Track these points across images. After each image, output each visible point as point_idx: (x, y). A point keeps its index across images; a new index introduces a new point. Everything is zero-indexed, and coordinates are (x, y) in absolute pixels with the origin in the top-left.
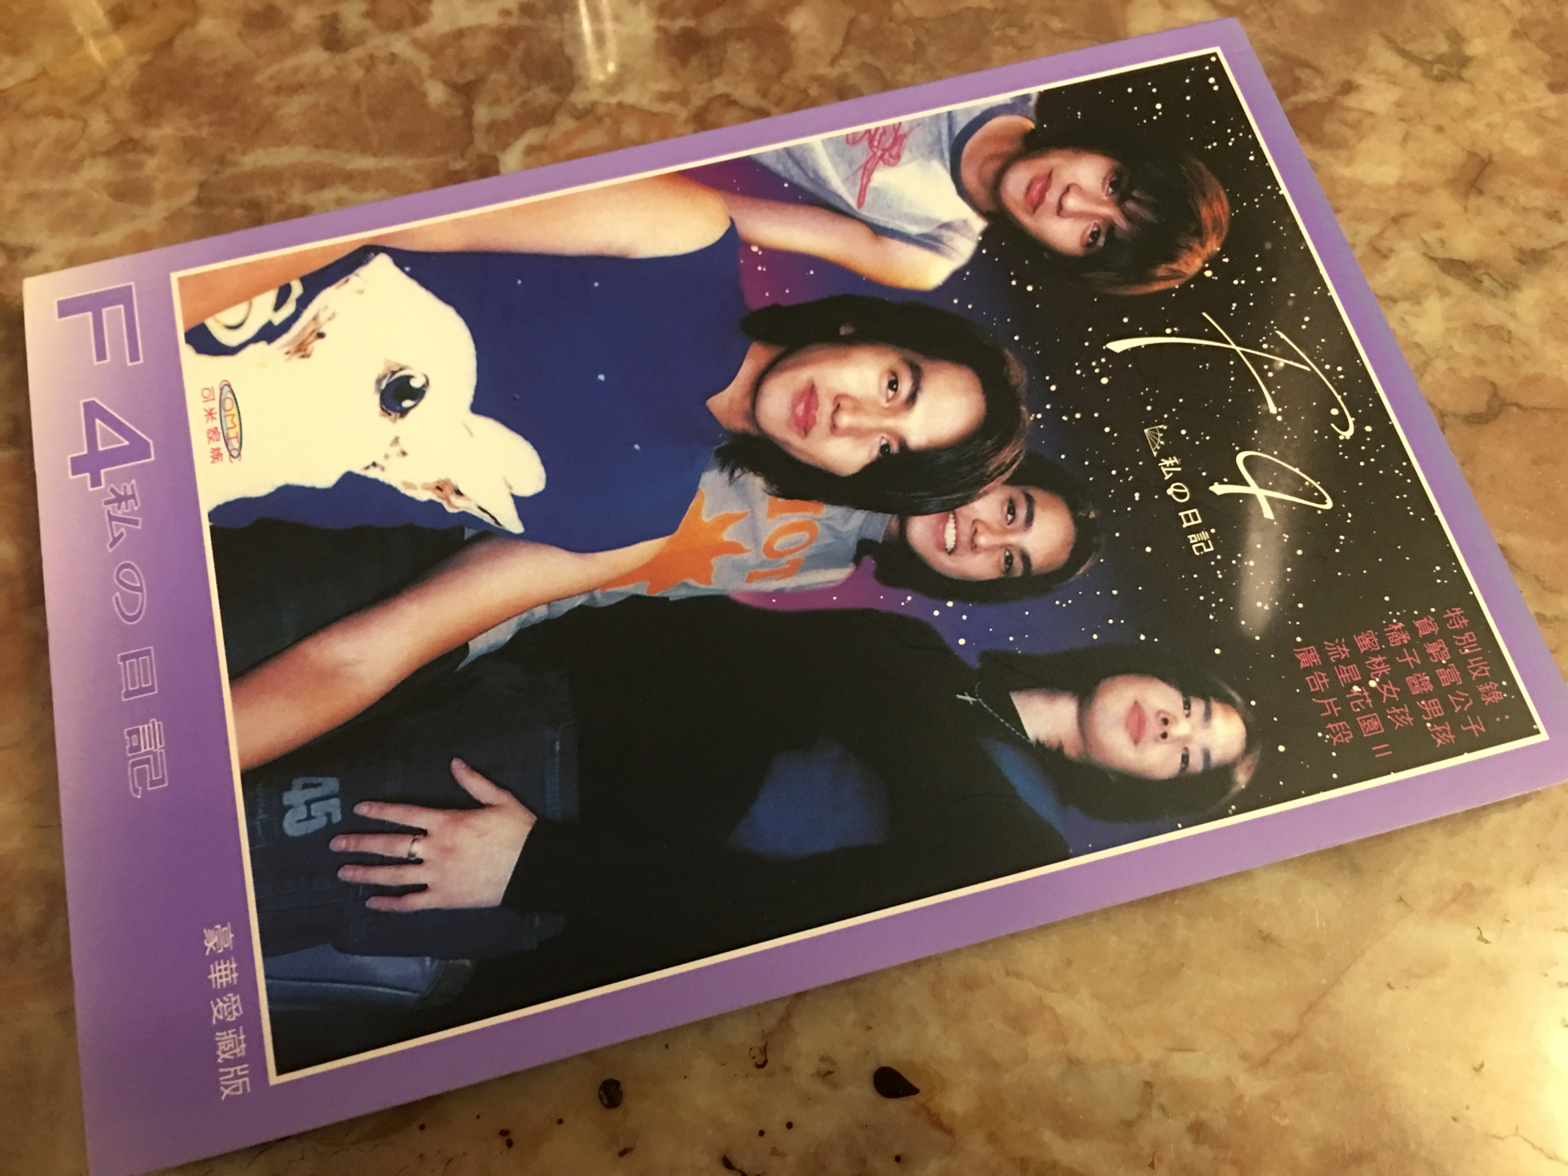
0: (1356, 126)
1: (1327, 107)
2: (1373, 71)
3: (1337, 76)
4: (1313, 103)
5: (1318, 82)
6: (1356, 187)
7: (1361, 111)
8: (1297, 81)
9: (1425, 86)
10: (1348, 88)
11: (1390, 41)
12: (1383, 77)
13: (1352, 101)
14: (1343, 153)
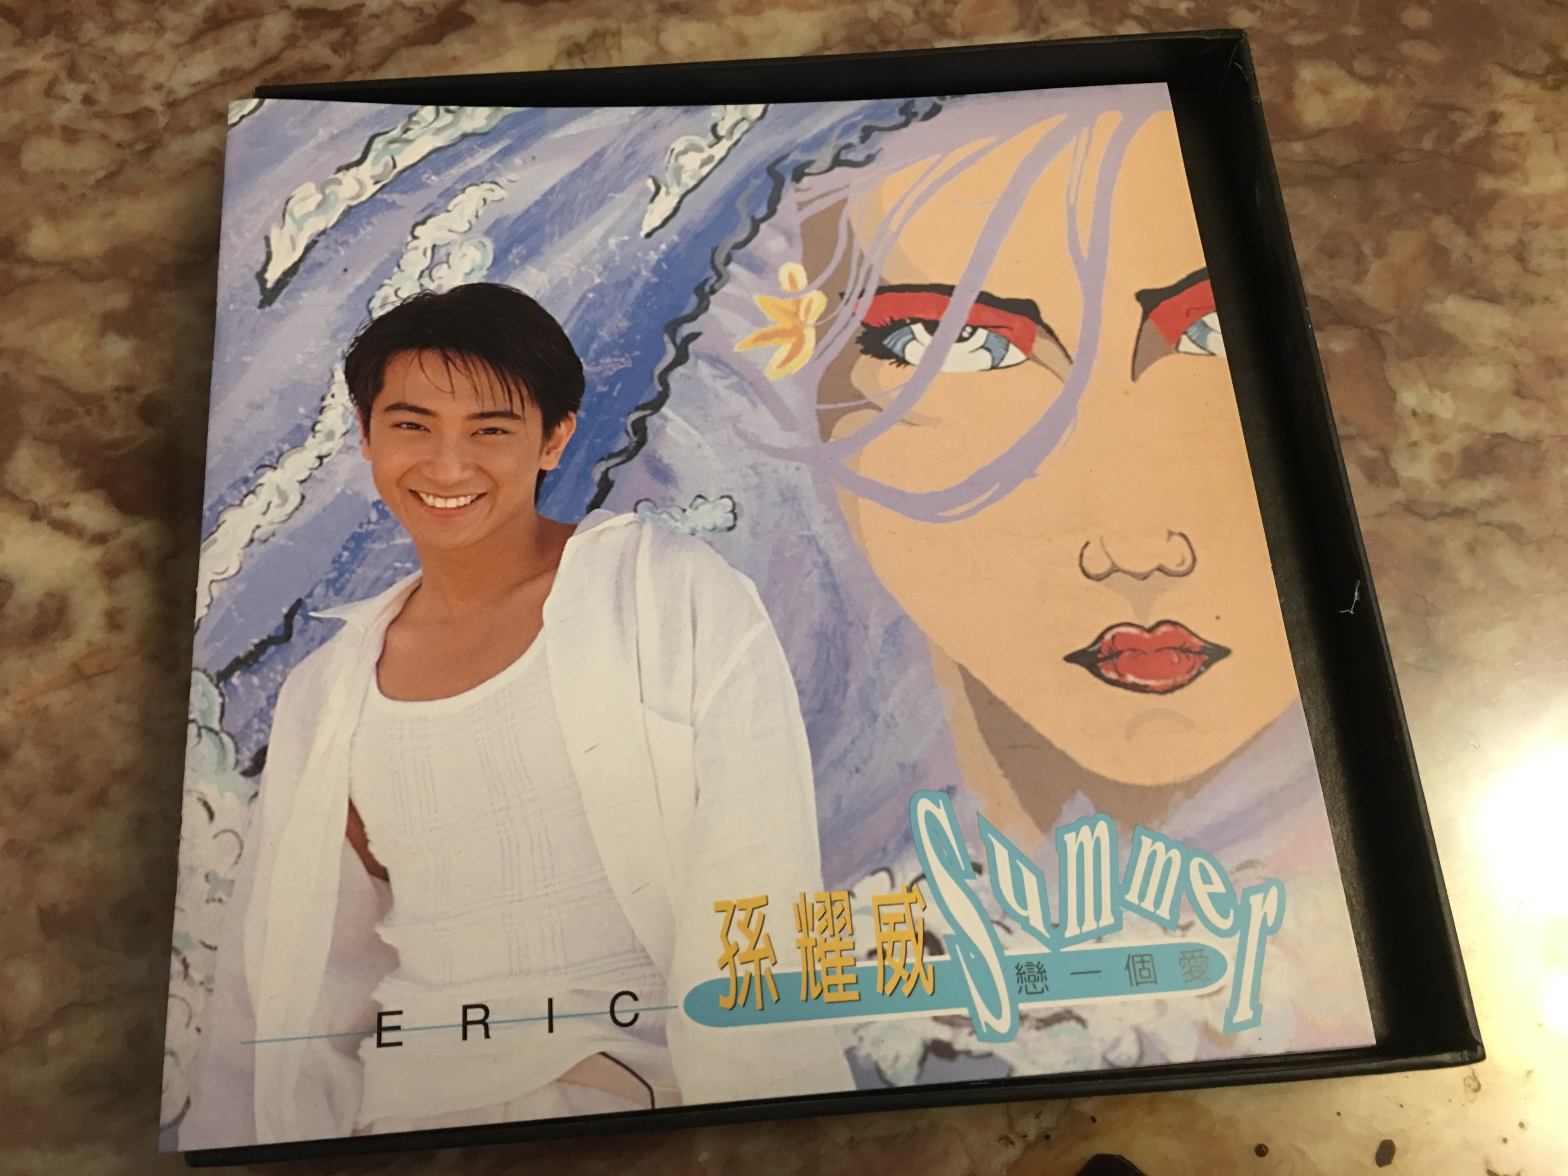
0: (1515, 149)
1: (1487, 139)
2: (1505, 97)
3: (1481, 111)
4: (1476, 140)
5: (1470, 120)
6: (1542, 201)
7: (1513, 134)
8: (1453, 123)
9: (1549, 96)
10: (1494, 118)
11: (1505, 67)
12: (1515, 100)
13: (1502, 128)
14: (1518, 175)
